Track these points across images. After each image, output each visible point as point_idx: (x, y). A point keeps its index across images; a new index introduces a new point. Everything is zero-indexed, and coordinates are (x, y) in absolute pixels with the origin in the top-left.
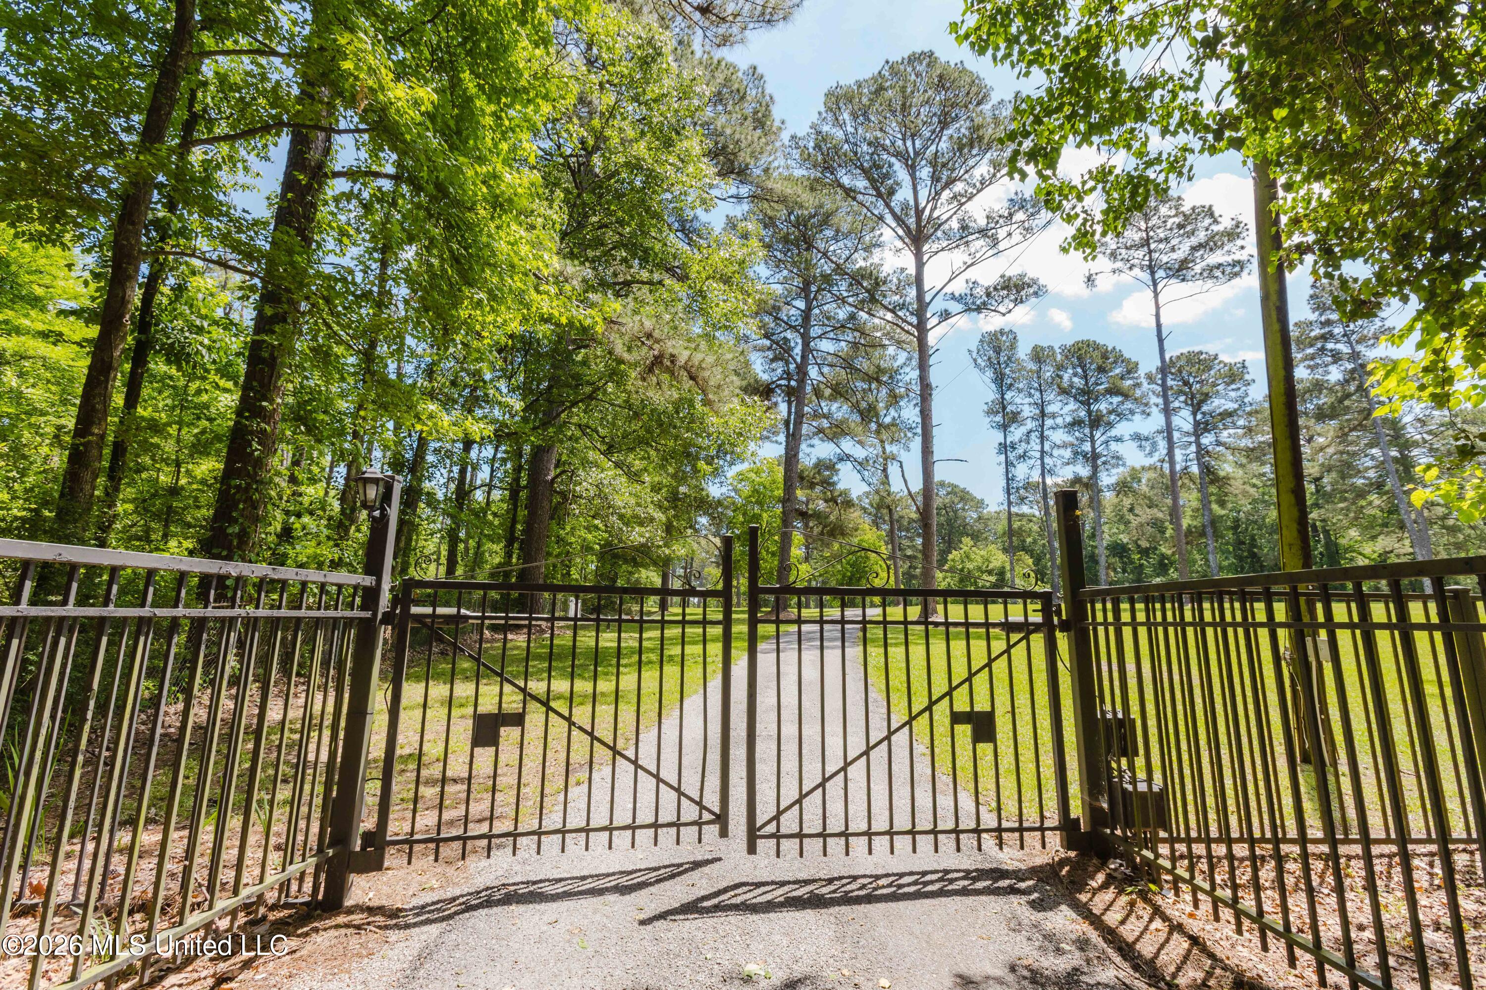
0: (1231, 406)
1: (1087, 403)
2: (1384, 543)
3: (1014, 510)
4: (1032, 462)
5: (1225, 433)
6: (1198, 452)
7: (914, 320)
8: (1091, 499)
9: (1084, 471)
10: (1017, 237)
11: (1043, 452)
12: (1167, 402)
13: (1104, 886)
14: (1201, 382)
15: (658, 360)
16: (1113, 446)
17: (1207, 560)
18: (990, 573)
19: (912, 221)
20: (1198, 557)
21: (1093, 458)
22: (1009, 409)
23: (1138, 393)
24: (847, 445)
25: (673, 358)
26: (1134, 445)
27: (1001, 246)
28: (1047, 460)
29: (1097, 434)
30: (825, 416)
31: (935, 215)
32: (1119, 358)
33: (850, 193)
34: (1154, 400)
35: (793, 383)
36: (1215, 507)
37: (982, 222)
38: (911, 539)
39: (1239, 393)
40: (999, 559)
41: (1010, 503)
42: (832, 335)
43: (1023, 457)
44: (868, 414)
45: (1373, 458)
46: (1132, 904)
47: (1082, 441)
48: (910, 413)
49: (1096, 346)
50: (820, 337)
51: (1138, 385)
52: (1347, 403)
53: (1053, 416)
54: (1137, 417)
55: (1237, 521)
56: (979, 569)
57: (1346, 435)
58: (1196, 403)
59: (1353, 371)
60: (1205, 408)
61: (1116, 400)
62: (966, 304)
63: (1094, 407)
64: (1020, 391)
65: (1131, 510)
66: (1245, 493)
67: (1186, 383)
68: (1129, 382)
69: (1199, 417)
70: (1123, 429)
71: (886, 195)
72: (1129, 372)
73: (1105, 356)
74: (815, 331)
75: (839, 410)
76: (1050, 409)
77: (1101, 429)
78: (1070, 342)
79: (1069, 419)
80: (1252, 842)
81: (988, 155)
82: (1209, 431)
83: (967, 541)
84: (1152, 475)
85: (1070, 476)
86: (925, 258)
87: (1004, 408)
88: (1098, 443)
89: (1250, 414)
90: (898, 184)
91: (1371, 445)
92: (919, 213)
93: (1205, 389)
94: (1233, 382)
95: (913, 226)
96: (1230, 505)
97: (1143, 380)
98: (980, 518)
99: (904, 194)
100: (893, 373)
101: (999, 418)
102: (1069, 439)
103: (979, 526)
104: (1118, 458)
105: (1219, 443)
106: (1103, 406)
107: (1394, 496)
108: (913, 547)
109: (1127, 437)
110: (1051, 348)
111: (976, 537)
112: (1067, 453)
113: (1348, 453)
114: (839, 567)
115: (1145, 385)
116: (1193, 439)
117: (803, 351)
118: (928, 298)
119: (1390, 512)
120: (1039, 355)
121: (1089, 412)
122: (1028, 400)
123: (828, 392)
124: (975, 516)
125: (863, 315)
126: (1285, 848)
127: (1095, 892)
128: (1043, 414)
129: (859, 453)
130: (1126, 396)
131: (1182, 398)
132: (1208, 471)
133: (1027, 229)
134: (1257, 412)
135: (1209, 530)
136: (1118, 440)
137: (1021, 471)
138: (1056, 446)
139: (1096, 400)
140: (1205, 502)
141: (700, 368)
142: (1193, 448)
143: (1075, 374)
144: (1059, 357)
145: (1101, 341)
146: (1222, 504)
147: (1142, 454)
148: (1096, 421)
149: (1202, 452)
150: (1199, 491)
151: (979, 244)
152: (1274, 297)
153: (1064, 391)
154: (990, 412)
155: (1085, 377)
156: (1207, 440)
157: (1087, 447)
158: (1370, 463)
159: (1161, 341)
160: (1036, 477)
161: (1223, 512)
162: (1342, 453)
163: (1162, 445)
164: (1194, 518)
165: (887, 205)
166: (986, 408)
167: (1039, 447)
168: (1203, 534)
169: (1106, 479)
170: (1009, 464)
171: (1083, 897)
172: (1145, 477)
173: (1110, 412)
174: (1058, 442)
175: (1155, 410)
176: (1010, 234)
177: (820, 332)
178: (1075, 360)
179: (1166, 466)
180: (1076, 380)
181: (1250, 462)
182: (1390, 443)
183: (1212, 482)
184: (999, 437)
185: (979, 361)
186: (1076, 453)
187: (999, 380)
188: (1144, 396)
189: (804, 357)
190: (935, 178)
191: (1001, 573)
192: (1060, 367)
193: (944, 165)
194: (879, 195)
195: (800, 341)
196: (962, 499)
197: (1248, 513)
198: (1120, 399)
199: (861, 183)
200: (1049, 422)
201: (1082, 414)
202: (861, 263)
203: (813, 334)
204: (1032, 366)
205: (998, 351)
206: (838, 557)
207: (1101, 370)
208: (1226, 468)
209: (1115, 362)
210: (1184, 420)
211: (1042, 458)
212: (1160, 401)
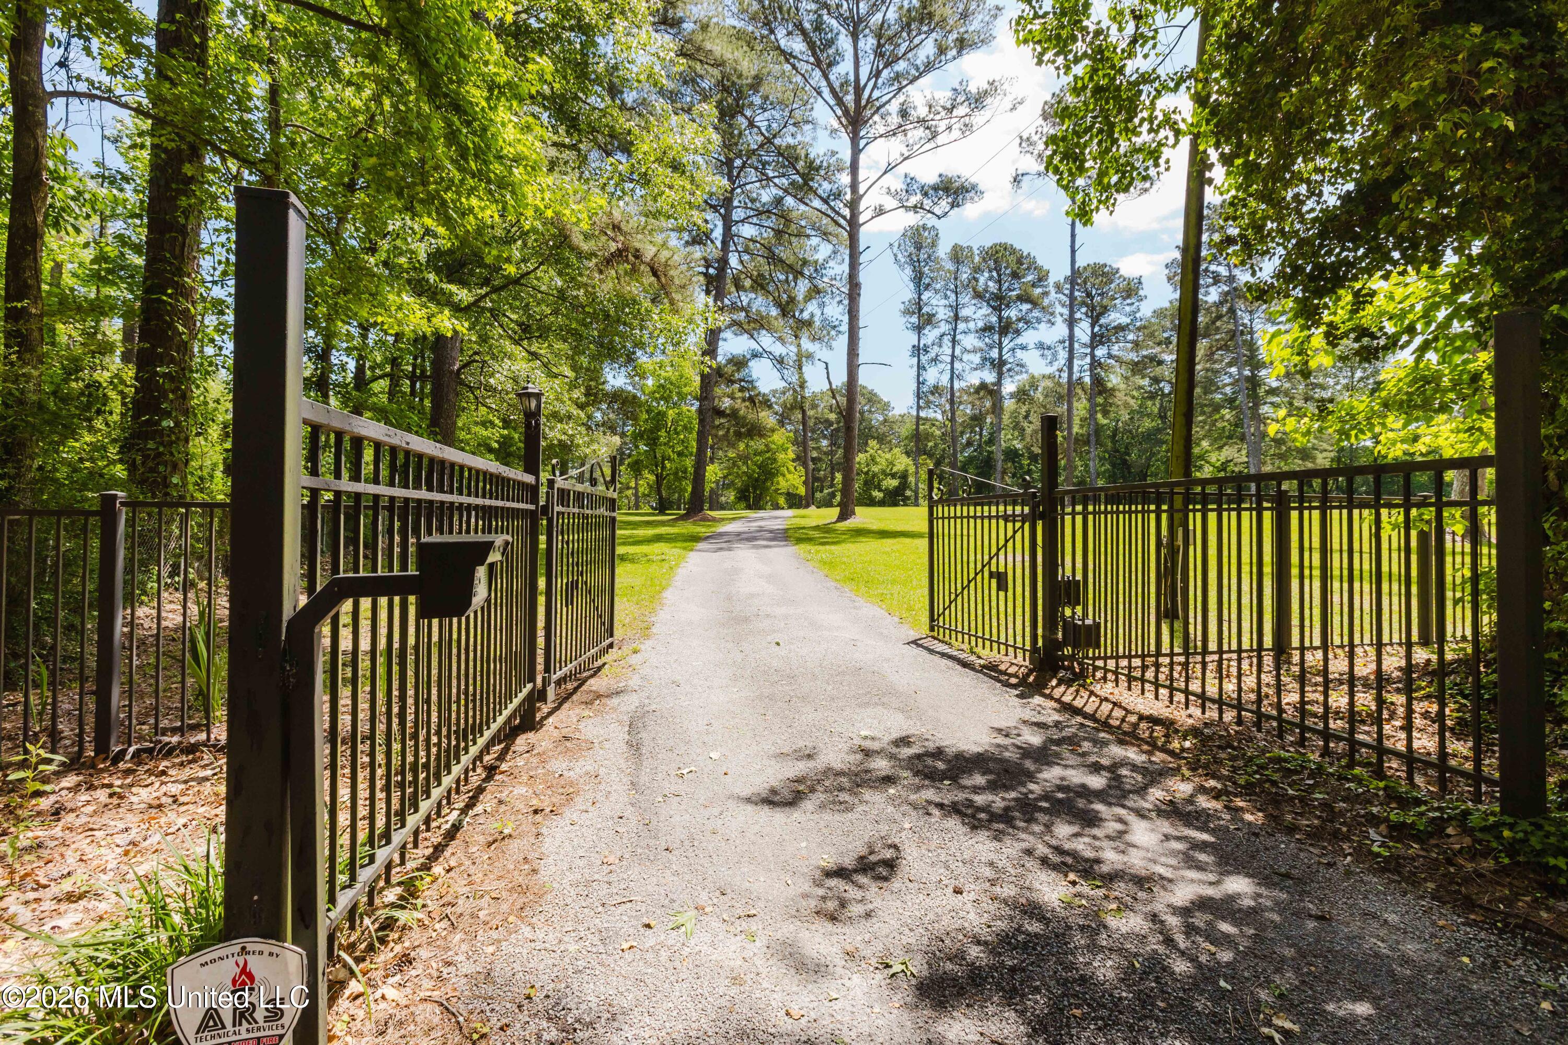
0: (1124, 320)
1: (997, 309)
2: (1228, 452)
3: (923, 414)
4: (941, 366)
5: (1116, 347)
6: (1091, 364)
7: (847, 212)
8: (994, 405)
9: (989, 377)
10: (956, 133)
11: (953, 356)
12: (1072, 313)
13: (1058, 685)
14: (1102, 294)
15: (620, 254)
16: (1019, 354)
17: (1087, 466)
18: (893, 476)
19: (849, 99)
20: (1079, 463)
21: (999, 365)
22: (925, 310)
23: (1046, 302)
24: (766, 340)
25: (637, 255)
26: (1038, 353)
27: (940, 139)
28: (957, 365)
29: (1005, 341)
30: (742, 309)
31: (876, 94)
32: (1033, 265)
33: (788, 56)
34: (1059, 309)
35: (711, 271)
36: (1099, 416)
37: (922, 112)
38: (816, 440)
39: (1133, 308)
40: (903, 462)
41: (919, 408)
42: (755, 220)
43: (935, 360)
44: (786, 308)
45: (1231, 376)
46: (1077, 691)
47: (991, 347)
48: (836, 311)
49: (1013, 251)
50: (742, 221)
51: (1046, 294)
52: (1218, 324)
53: (966, 320)
54: (1043, 326)
55: (1116, 431)
56: (883, 472)
57: (1213, 354)
58: (1095, 317)
59: (1227, 294)
60: (1102, 321)
61: (1026, 307)
62: (901, 200)
63: (1005, 314)
64: (937, 292)
65: (1026, 417)
66: (1126, 405)
67: (1089, 295)
68: (1038, 291)
69: (1097, 329)
70: (1029, 337)
71: (825, 66)
72: (1040, 280)
73: (1020, 262)
74: (738, 214)
75: (760, 303)
76: (963, 313)
77: (1010, 336)
78: (988, 244)
79: (980, 324)
80: (1143, 657)
81: (934, 35)
82: (1102, 344)
83: (873, 443)
84: (1049, 383)
85: (977, 382)
86: (862, 143)
87: (920, 309)
88: (1005, 350)
89: (1139, 329)
90: (838, 53)
91: (1230, 365)
92: (859, 91)
93: (1105, 302)
94: (1129, 296)
95: (851, 106)
96: (1112, 415)
97: (1053, 291)
98: (885, 421)
99: (845, 68)
100: (819, 268)
101: (914, 319)
102: (980, 344)
103: (882, 429)
104: (1022, 366)
105: (1110, 356)
106: (1012, 313)
107: (1242, 412)
108: (818, 449)
109: (1031, 346)
110: (970, 248)
111: (881, 439)
112: (976, 359)
113: (1212, 370)
114: (745, 468)
115: (1053, 295)
116: (1088, 350)
117: (724, 235)
118: (862, 189)
119: (1236, 425)
120: (958, 255)
121: (1000, 318)
122: (944, 302)
123: (748, 283)
124: (881, 418)
125: (789, 201)
126: (1161, 660)
127: (1053, 688)
128: (956, 318)
129: (778, 349)
130: (1035, 304)
131: (1084, 310)
132: (1098, 382)
133: (966, 125)
134: (1145, 327)
135: (1093, 439)
136: (1023, 348)
137: (932, 376)
138: (966, 350)
139: (1008, 306)
140: (1092, 412)
141: (666, 265)
142: (1088, 360)
143: (991, 278)
144: (977, 259)
145: (1017, 246)
146: (1105, 413)
147: (1044, 362)
148: (1006, 328)
149: (1095, 364)
150: (1089, 400)
151: (917, 134)
152: (1192, 251)
153: (978, 295)
154: (907, 312)
155: (999, 281)
156: (1100, 352)
157: (995, 354)
158: (1228, 381)
159: (1073, 252)
160: (945, 380)
161: (1105, 422)
162: (1207, 370)
163: (1063, 355)
164: (1082, 426)
165: (826, 76)
166: (902, 307)
167: (949, 352)
168: (1087, 443)
169: (1009, 387)
170: (920, 368)
171: (1047, 691)
172: (1043, 384)
173: (1019, 320)
174: (969, 347)
175: (1059, 319)
176: (949, 128)
177: (743, 216)
178: (991, 263)
179: (1065, 375)
180: (991, 284)
181: (1134, 374)
182: (1246, 363)
183: (1100, 393)
184: (913, 338)
185: (900, 256)
186: (984, 359)
187: (918, 278)
188: (1051, 305)
189: (725, 243)
190: (879, 52)
191: (904, 476)
192: (977, 270)
193: (890, 39)
194: (818, 63)
195: (720, 224)
196: (870, 401)
197: (1125, 423)
198: (1029, 306)
199: (798, 46)
200: (961, 326)
201: (994, 319)
202: (790, 140)
203: (735, 217)
204: (950, 266)
205: (919, 247)
206: (745, 458)
207: (1015, 275)
208: (1114, 380)
209: (1028, 269)
210: (1083, 331)
211: (952, 363)
212: (1066, 311)
